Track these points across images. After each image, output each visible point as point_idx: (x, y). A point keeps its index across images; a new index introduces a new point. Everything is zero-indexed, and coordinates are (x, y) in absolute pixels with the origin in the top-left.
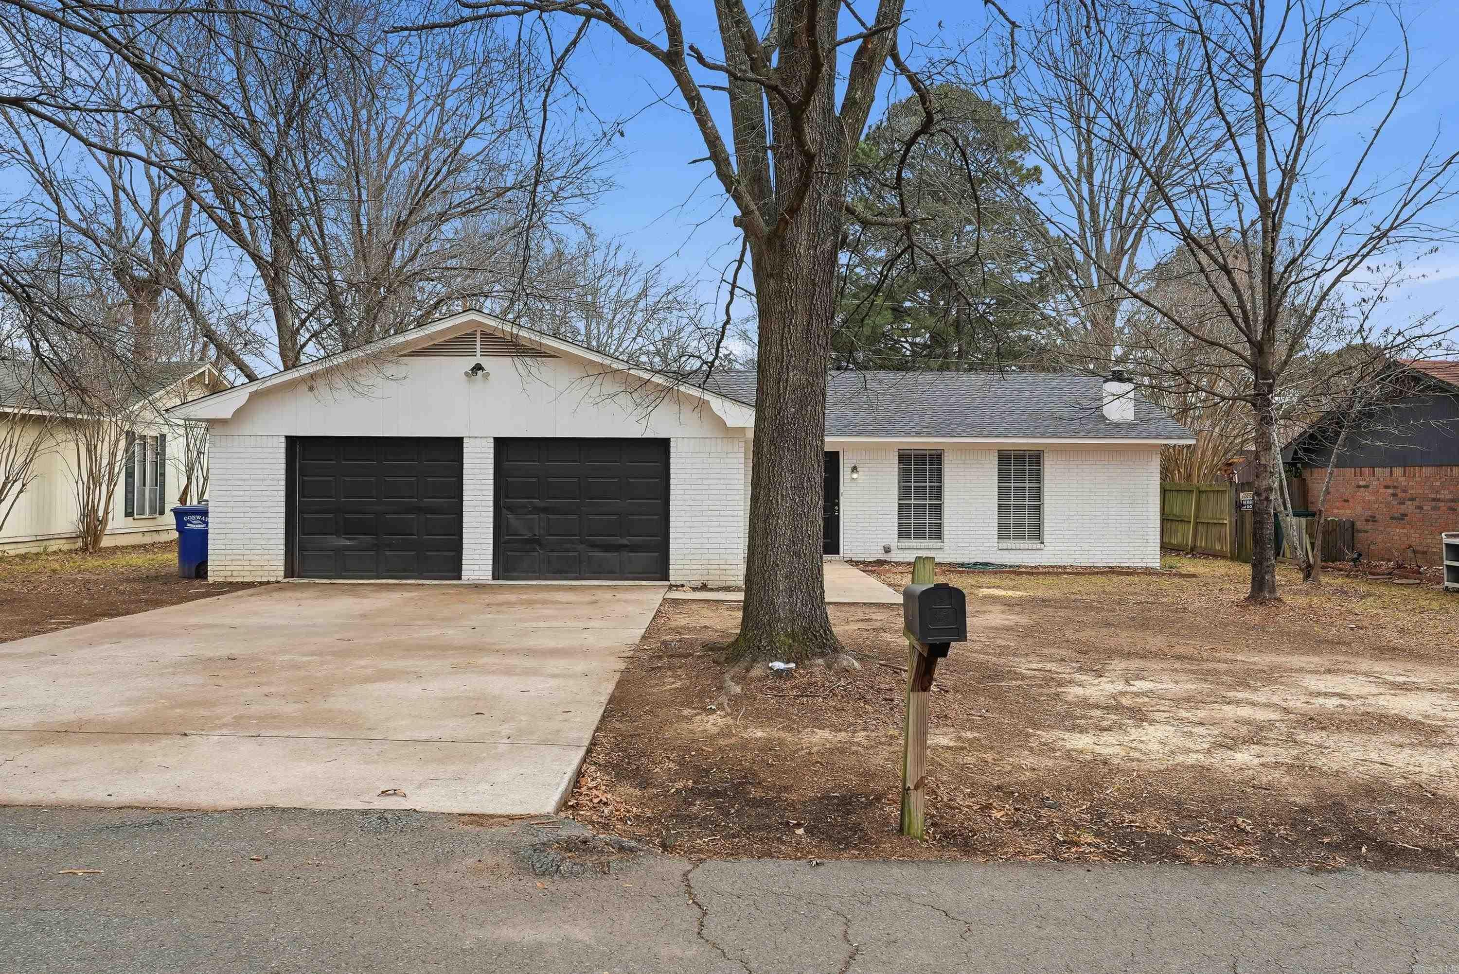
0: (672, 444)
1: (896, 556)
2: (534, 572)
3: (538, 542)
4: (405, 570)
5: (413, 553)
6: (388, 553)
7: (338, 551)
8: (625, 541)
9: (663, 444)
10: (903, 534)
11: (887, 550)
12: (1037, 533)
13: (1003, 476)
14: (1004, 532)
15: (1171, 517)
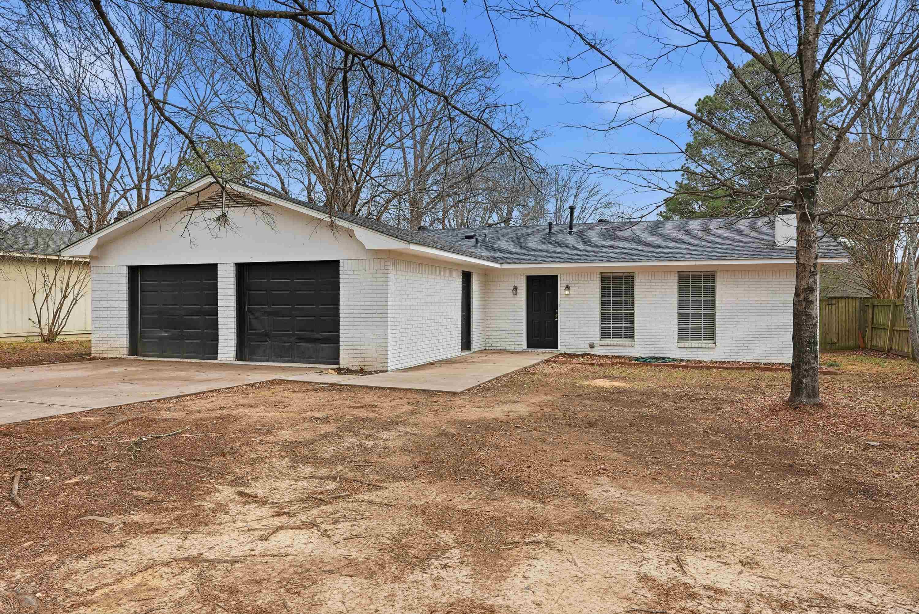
0: (341, 264)
1: (598, 351)
2: (266, 356)
3: (266, 335)
4: (194, 353)
5: (199, 342)
6: (186, 341)
7: (161, 339)
8: (318, 336)
9: (335, 264)
10: (604, 334)
11: (592, 347)
12: (711, 335)
13: (682, 291)
14: (682, 335)
15: (876, 326)
